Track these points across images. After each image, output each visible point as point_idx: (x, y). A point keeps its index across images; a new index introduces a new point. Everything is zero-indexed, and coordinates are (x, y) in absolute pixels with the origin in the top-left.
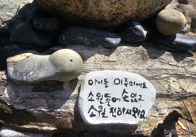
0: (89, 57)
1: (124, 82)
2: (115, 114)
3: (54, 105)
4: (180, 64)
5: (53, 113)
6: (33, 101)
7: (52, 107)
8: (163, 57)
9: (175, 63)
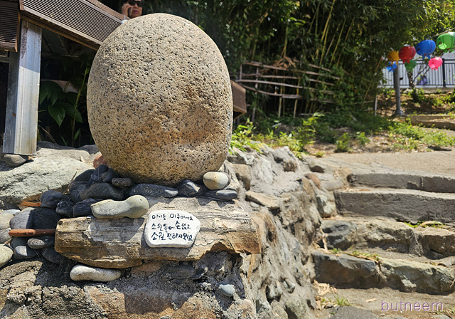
0: (153, 205)
1: (177, 216)
2: (171, 238)
3: (125, 237)
4: (223, 209)
5: (124, 244)
6: (109, 234)
7: (123, 240)
8: (209, 204)
9: (219, 208)
